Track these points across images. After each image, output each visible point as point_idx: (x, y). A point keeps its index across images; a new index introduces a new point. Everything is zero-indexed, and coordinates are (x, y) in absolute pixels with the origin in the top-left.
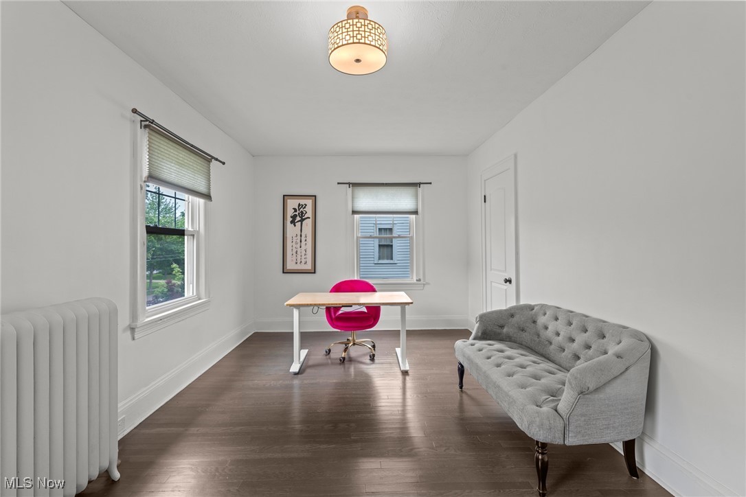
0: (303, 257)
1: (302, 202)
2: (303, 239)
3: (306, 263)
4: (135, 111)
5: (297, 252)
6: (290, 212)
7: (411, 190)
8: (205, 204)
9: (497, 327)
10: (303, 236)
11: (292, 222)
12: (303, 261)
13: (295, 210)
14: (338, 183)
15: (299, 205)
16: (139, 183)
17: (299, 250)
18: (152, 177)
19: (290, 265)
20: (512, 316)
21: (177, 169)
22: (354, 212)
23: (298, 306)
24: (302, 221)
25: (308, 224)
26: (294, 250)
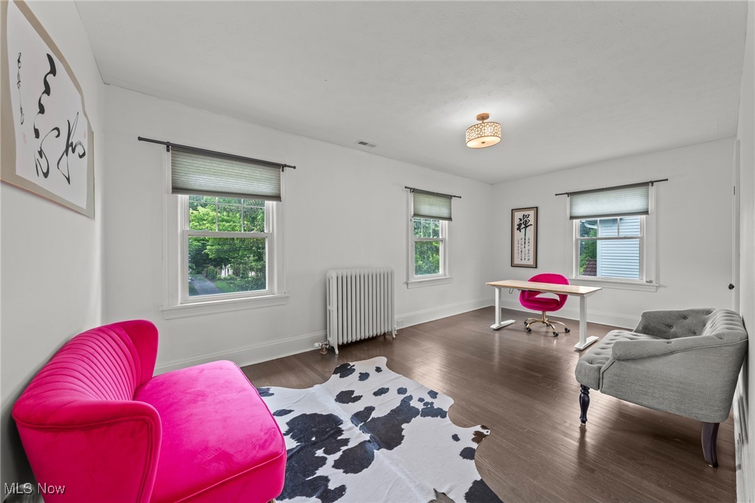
0: (527, 255)
1: (526, 213)
2: (527, 242)
3: (529, 260)
4: (406, 187)
5: (521, 251)
6: (517, 222)
7: (641, 190)
8: (449, 223)
9: (664, 326)
10: (527, 239)
11: (518, 229)
12: (527, 258)
13: (521, 220)
14: (556, 195)
15: (524, 215)
16: (410, 218)
17: (523, 249)
18: (415, 215)
19: (517, 261)
20: (685, 318)
21: (429, 207)
22: (572, 218)
23: (500, 287)
24: (526, 227)
25: (531, 230)
26: (520, 250)
